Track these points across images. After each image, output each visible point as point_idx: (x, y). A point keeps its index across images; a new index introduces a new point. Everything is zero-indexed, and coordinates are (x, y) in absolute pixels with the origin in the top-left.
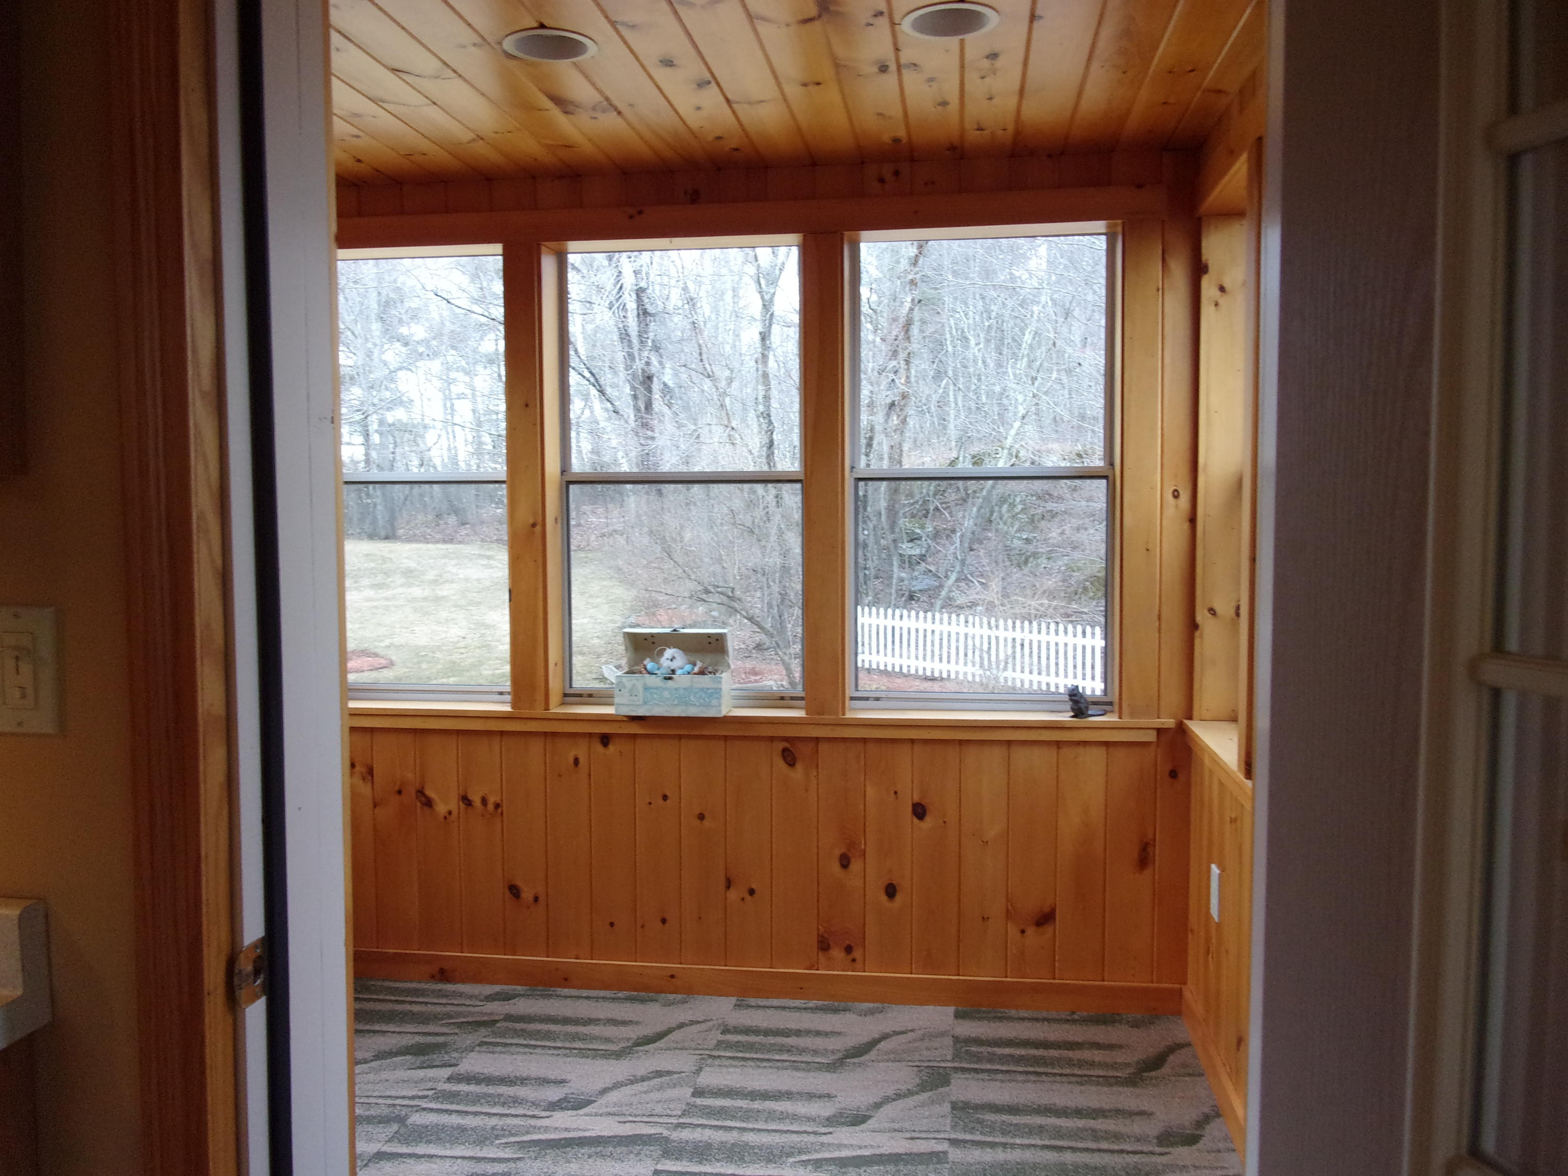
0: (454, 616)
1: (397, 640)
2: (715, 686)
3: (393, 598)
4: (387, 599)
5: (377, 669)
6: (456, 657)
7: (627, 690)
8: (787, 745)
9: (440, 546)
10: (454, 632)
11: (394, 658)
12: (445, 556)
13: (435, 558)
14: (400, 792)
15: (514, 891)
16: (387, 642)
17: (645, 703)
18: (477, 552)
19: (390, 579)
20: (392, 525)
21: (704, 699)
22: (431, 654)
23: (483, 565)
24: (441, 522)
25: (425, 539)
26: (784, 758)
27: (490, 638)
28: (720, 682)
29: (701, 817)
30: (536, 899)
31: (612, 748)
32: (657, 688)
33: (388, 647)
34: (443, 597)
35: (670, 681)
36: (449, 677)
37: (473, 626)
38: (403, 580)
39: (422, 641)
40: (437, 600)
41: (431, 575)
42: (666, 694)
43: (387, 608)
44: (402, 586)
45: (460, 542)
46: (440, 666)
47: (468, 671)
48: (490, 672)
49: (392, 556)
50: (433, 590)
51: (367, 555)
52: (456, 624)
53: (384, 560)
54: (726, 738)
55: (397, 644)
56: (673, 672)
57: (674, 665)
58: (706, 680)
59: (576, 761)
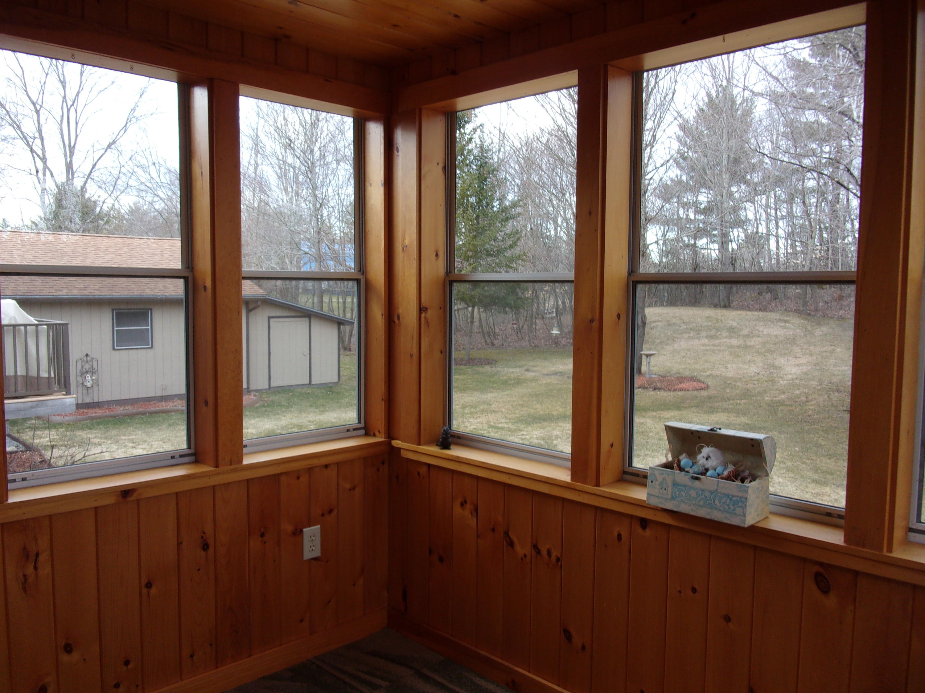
0: (754, 358)
1: (716, 372)
2: (741, 494)
3: (719, 345)
4: (715, 345)
5: (697, 390)
6: (750, 386)
7: (658, 483)
8: (821, 570)
9: (756, 313)
10: (753, 369)
11: (710, 384)
12: (757, 320)
13: (750, 321)
14: (493, 530)
15: (568, 635)
16: (708, 373)
17: (673, 498)
18: (778, 318)
19: (719, 333)
20: (729, 300)
21: (728, 505)
22: (733, 383)
23: (781, 326)
24: (761, 298)
25: (749, 308)
26: (817, 583)
27: (776, 376)
28: (747, 492)
29: (727, 619)
30: (583, 648)
31: (648, 532)
32: (685, 486)
33: (709, 376)
34: (751, 346)
35: (697, 482)
36: (742, 399)
37: (766, 366)
38: (727, 334)
39: (730, 374)
40: (746, 347)
41: (745, 332)
42: (693, 493)
43: (713, 351)
44: (726, 337)
45: (770, 311)
46: (738, 392)
47: (756, 396)
48: (770, 399)
49: (723, 319)
50: (745, 341)
51: (708, 317)
52: (755, 364)
53: (717, 320)
54: (755, 548)
55: (715, 374)
56: (707, 470)
57: (710, 464)
58: (733, 487)
59: (619, 536)
